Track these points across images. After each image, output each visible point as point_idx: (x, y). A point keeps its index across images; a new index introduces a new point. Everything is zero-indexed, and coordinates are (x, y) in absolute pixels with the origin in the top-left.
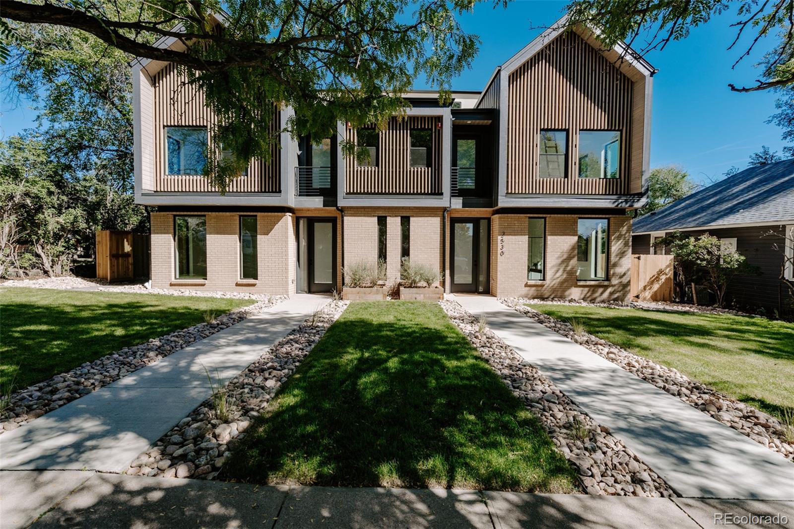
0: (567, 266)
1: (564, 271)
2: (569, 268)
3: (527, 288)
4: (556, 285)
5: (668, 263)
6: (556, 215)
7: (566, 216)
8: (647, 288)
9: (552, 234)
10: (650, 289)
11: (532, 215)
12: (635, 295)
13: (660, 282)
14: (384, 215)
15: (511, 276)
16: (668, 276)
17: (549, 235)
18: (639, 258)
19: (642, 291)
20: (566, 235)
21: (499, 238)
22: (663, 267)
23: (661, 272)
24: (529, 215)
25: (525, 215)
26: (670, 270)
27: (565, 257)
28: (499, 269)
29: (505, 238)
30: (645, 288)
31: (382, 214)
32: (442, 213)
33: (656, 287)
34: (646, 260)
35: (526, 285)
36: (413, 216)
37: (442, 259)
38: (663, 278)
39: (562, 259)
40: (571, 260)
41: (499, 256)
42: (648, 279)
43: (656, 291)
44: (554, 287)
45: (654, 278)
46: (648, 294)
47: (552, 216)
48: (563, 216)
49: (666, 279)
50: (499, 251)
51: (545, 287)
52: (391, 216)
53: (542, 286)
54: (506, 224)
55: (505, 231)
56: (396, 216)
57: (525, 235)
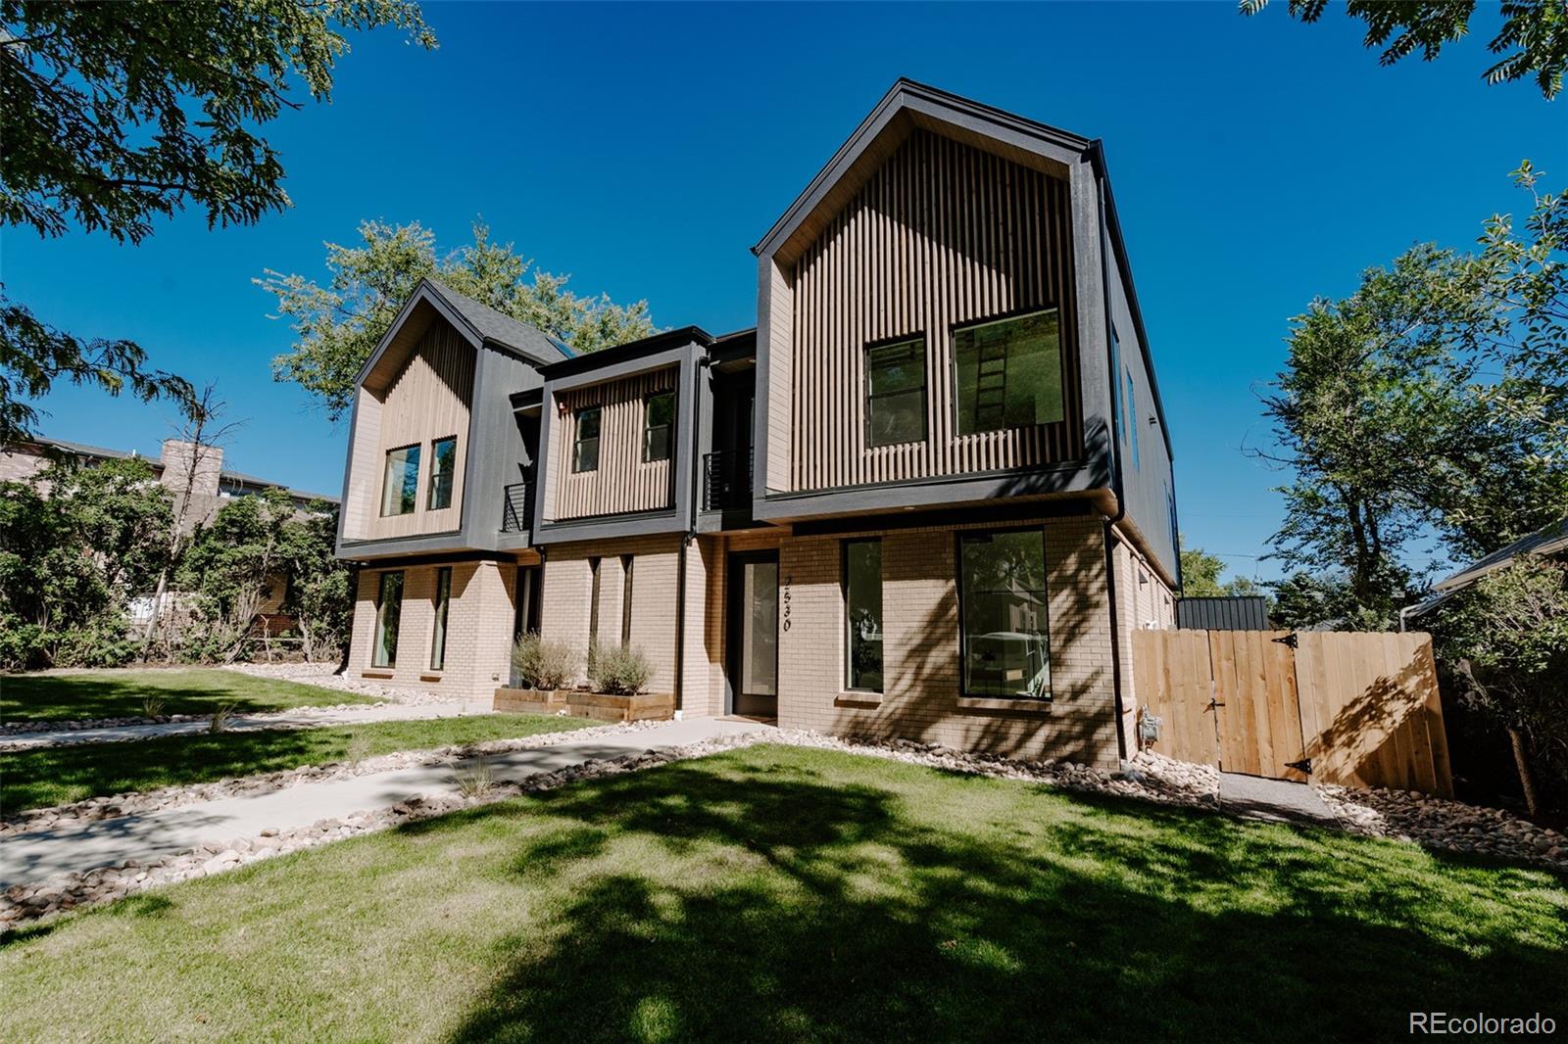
0: (920, 667)
1: (917, 674)
2: (927, 670)
3: (839, 710)
4: (899, 711)
5: (1410, 659)
6: (898, 531)
8: (1338, 742)
9: (894, 576)
10: (1349, 744)
12: (1293, 760)
13: (1387, 722)
14: (597, 555)
16: (1417, 705)
17: (887, 579)
18: (1290, 641)
19: (1318, 749)
20: (926, 577)
22: (1392, 673)
23: (1381, 690)
24: (838, 536)
26: (1424, 684)
27: (916, 641)
28: (781, 660)
29: (796, 589)
30: (1328, 739)
31: (594, 553)
32: (680, 543)
33: (1372, 738)
34: (1317, 646)
35: (838, 703)
36: (638, 555)
37: (677, 636)
38: (1398, 710)
39: (909, 648)
40: (929, 651)
41: (782, 630)
42: (1335, 712)
43: (1376, 752)
44: (896, 716)
45: (1358, 708)
46: (1343, 761)
47: (894, 531)
48: (914, 530)
49: (1410, 715)
51: (879, 709)
52: (606, 557)
53: (873, 705)
54: (795, 559)
55: (793, 574)
56: (614, 556)
57: (832, 582)
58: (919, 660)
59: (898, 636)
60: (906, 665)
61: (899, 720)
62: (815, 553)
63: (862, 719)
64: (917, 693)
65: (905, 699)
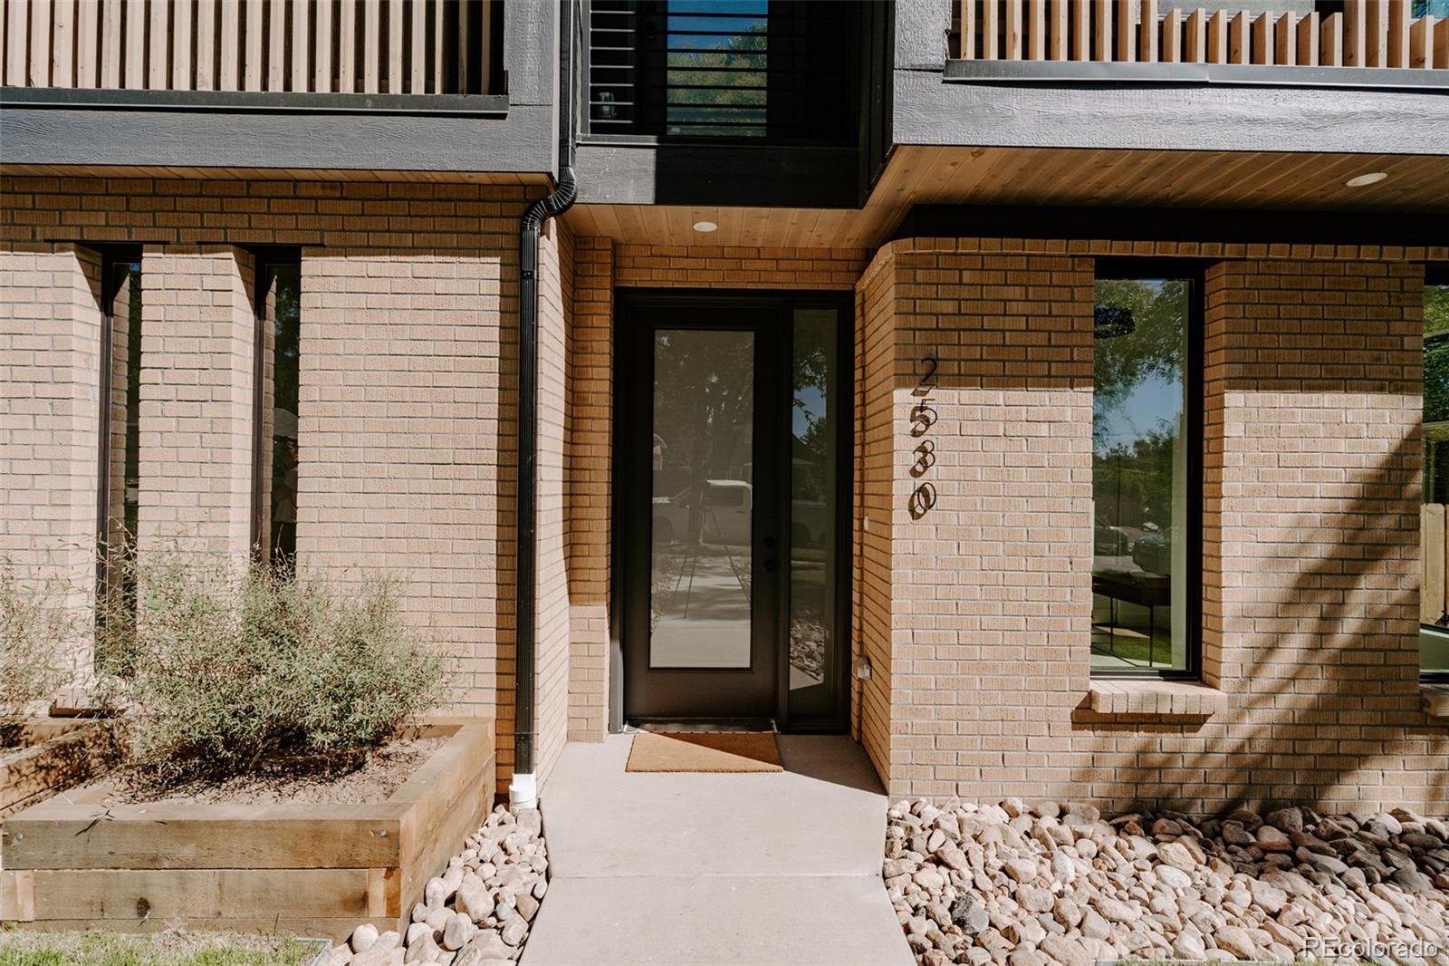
0: (1330, 619)
2: (1349, 627)
3: (1089, 737)
7: (1347, 252)
9: (1257, 378)
11: (1118, 249)
14: (119, 236)
15: (986, 653)
17: (1238, 383)
20: (1348, 382)
21: (904, 399)
24: (1099, 247)
25: (1078, 246)
27: (1320, 551)
28: (902, 602)
29: (943, 399)
31: (110, 229)
32: (512, 225)
35: (1087, 716)
36: (321, 249)
37: (513, 533)
39: (1298, 567)
40: (1354, 577)
41: (900, 515)
44: (1249, 758)
47: (1256, 251)
48: (1324, 251)
50: (903, 488)
51: (1207, 730)
52: (164, 246)
53: (1191, 722)
54: (949, 307)
55: (943, 352)
56: (204, 246)
57: (1072, 382)
58: (1326, 598)
59: (1273, 534)
60: (1293, 611)
61: (1258, 766)
62: (1016, 292)
63: (1157, 758)
64: (1314, 687)
65: (1284, 701)
